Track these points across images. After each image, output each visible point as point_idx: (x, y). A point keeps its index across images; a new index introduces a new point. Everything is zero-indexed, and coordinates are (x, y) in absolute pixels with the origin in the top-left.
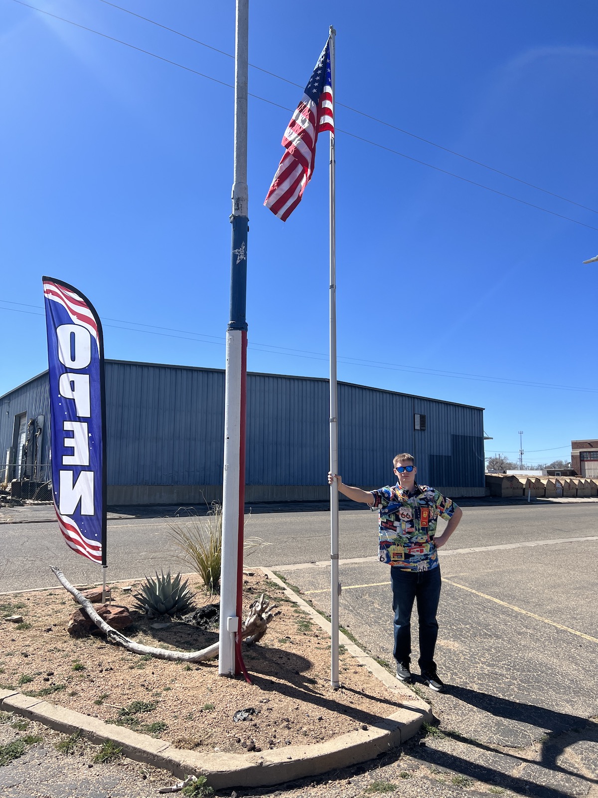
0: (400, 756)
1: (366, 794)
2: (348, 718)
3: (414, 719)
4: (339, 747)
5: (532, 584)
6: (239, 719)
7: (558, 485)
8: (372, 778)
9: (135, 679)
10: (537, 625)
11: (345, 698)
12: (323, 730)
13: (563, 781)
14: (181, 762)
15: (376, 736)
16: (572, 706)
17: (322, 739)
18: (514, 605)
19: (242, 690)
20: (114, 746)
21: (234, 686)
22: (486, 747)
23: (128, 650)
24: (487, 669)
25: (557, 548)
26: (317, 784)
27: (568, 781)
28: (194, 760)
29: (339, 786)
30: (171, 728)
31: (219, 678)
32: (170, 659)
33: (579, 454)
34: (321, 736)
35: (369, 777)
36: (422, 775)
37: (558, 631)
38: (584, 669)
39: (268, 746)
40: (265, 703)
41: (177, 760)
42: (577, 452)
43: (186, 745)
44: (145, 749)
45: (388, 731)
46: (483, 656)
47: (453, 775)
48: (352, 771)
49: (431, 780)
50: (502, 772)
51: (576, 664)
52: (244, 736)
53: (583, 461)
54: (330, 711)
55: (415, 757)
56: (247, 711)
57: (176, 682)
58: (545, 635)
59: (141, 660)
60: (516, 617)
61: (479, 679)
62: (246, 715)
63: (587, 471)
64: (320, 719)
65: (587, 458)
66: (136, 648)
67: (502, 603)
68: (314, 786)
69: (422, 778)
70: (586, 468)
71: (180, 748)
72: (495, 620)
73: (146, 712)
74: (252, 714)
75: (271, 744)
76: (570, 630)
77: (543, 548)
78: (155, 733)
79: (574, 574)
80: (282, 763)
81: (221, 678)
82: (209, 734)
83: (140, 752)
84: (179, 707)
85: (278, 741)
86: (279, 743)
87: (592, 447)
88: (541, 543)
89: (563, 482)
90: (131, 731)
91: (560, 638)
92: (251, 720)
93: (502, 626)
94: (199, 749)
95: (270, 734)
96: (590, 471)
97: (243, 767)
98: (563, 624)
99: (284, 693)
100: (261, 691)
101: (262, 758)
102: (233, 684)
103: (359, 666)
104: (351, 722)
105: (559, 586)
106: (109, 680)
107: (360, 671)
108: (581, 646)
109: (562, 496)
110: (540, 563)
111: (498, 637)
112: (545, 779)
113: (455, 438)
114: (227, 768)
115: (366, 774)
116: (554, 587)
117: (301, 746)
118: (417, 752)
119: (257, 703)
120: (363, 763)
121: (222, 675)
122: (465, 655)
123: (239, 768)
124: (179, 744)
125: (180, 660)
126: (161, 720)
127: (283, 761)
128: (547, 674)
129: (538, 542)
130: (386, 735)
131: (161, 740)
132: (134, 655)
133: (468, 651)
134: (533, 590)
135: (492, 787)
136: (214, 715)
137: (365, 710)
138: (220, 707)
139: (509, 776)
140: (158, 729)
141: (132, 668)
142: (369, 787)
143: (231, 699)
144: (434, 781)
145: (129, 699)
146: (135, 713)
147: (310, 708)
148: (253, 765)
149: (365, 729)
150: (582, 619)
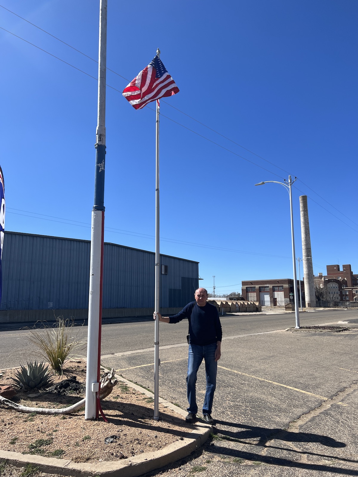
0: (202, 452)
1: (191, 474)
2: (171, 435)
3: (206, 432)
4: (171, 450)
5: (239, 359)
6: (108, 442)
7: (237, 305)
8: (191, 465)
9: (31, 427)
10: (249, 379)
11: (165, 425)
12: (160, 443)
13: (287, 455)
14: (81, 470)
15: (190, 443)
16: (280, 418)
17: (161, 447)
18: (234, 370)
19: (104, 427)
20: (33, 466)
21: (98, 425)
22: (244, 442)
23: (18, 411)
24: (232, 403)
25: (245, 339)
26: (163, 472)
27: (290, 454)
28: (89, 468)
29: (175, 472)
30: (67, 452)
31: (86, 421)
32: (49, 414)
33: (246, 288)
34: (159, 446)
35: (190, 465)
36: (217, 460)
37: (261, 381)
38: (279, 399)
39: (131, 455)
40: (121, 432)
41: (79, 469)
42: (245, 287)
43: (81, 460)
44: (55, 466)
45: (194, 439)
46: (227, 397)
47: (233, 458)
48: (180, 463)
49: (222, 462)
50: (257, 454)
51: (275, 397)
52: (115, 451)
53: (248, 292)
54: (159, 432)
55: (210, 452)
56: (112, 437)
57: (59, 426)
58: (255, 384)
59: (29, 416)
60: (237, 376)
61: (229, 408)
62: (112, 439)
63: (249, 297)
64: (156, 437)
65: (250, 290)
66: (25, 409)
67: (227, 369)
68: (161, 474)
69: (217, 462)
70: (249, 296)
71: (78, 462)
72: (227, 378)
73: (47, 445)
74: (115, 439)
75: (132, 454)
76: (265, 380)
77: (238, 339)
78: (58, 456)
79: (258, 352)
80: (143, 463)
81: (88, 421)
82: (93, 452)
83: (52, 468)
84: (68, 440)
85: (136, 451)
86: (137, 452)
87: (252, 284)
88: (236, 337)
89: (239, 304)
90: (42, 456)
91: (262, 385)
92: (116, 442)
93: (232, 381)
94: (90, 461)
95: (130, 448)
96: (251, 297)
97: (121, 468)
98: (262, 377)
99: (129, 426)
100: (115, 426)
101: (130, 461)
102: (97, 424)
103: (165, 407)
104: (173, 437)
105: (253, 359)
106: (14, 429)
107: (167, 410)
108: (274, 388)
109: (239, 312)
110: (239, 347)
111: (232, 387)
112: (279, 455)
113: (183, 279)
114: (111, 469)
115: (188, 464)
116: (251, 359)
117: (150, 452)
118: (210, 449)
119: (116, 432)
120: (184, 458)
121: (88, 419)
122: (218, 397)
123: (118, 468)
124: (77, 460)
125: (56, 414)
126: (58, 448)
127: (143, 462)
128: (262, 403)
129: (234, 336)
130: (194, 441)
131: (63, 459)
132: (23, 414)
133: (218, 395)
134: (241, 361)
135: (254, 462)
136: (92, 442)
137: (178, 430)
138: (93, 438)
139: (260, 456)
140: (59, 454)
141: (26, 421)
142: (191, 470)
143: (99, 432)
144: (224, 463)
145: (32, 439)
146: (40, 447)
147: (148, 432)
148: (126, 466)
149: (182, 439)
150: (270, 374)
